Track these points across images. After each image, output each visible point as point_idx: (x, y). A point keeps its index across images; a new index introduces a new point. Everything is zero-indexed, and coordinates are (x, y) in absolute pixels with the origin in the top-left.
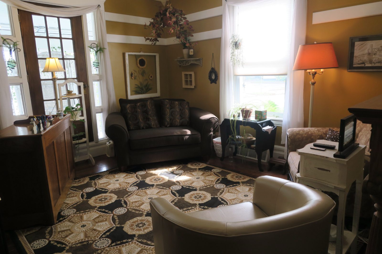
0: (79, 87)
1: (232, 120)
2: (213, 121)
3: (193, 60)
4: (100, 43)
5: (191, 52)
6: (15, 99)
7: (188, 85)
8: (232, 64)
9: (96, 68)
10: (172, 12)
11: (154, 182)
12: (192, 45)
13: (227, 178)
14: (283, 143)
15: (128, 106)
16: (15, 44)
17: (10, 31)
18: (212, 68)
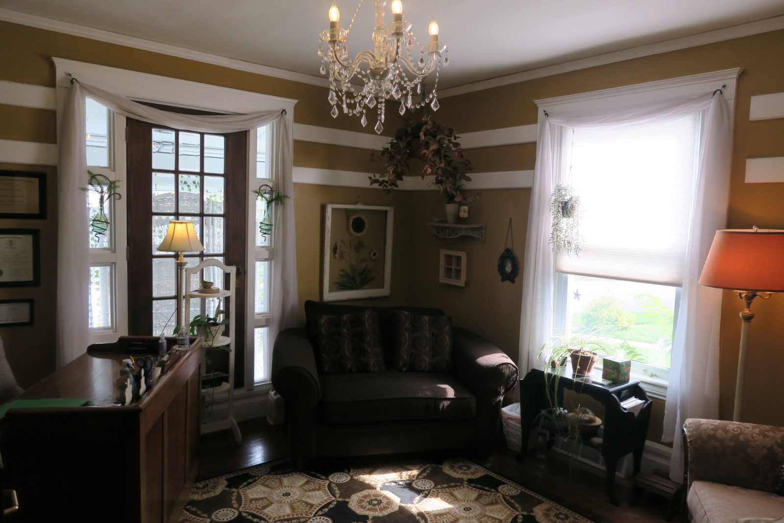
0: (227, 276)
1: (549, 374)
2: (507, 372)
3: (466, 229)
4: (277, 185)
5: (464, 211)
6: (97, 283)
7: (451, 278)
8: (552, 247)
9: (263, 235)
10: (431, 131)
11: (369, 509)
12: (468, 200)
13: (534, 517)
14: (668, 440)
15: (324, 319)
16: (112, 186)
17: (106, 149)
18: (506, 249)
